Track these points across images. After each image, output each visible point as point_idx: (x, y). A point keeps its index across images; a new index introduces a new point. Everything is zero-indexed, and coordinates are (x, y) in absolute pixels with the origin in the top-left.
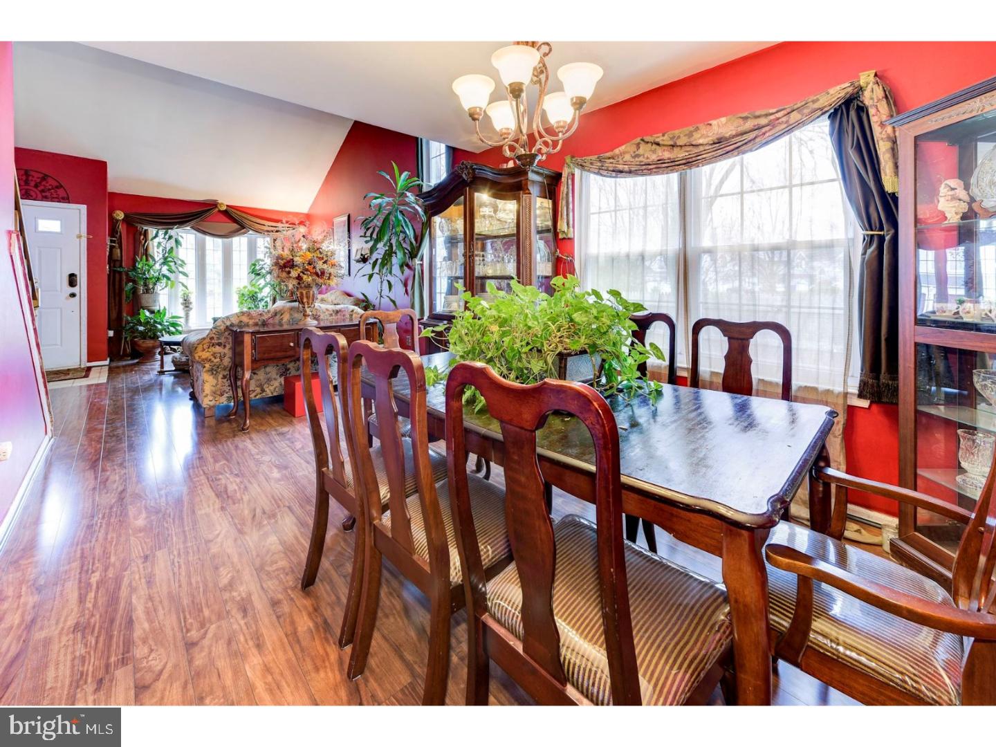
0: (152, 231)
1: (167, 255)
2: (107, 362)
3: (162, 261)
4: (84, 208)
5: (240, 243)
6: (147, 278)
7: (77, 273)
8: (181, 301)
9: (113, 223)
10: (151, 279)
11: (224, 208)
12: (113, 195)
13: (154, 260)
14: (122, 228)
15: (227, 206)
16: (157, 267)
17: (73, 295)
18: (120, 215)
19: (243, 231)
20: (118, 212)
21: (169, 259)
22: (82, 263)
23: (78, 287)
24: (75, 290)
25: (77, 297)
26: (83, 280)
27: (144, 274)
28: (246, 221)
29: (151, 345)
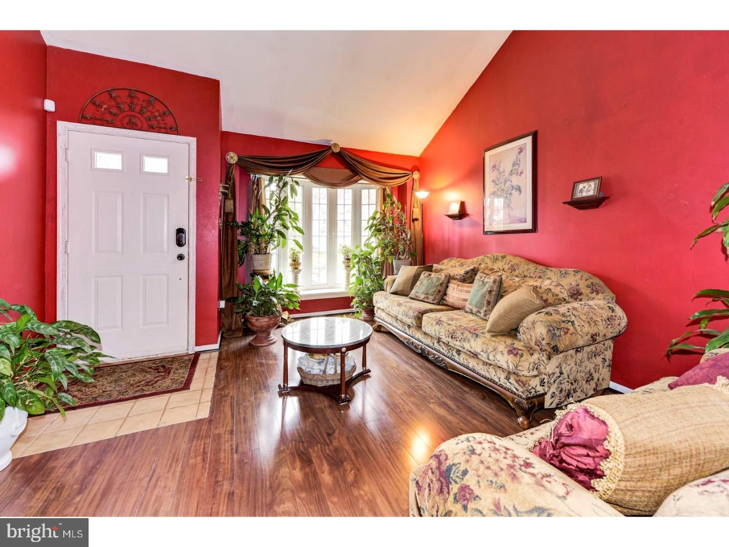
0: (265, 179)
1: (280, 206)
2: (217, 346)
3: (276, 213)
4: (193, 141)
5: (345, 195)
6: (260, 236)
7: (186, 228)
8: (290, 261)
9: (227, 168)
10: (264, 236)
11: (337, 150)
12: (226, 135)
13: (267, 211)
14: (236, 174)
15: (341, 148)
16: (270, 221)
17: (181, 257)
18: (233, 158)
19: (355, 178)
20: (232, 154)
21: (283, 212)
22: (191, 215)
23: (186, 246)
24: (183, 250)
25: (186, 260)
26: (191, 237)
27: (258, 230)
28: (359, 166)
29: (264, 324)
